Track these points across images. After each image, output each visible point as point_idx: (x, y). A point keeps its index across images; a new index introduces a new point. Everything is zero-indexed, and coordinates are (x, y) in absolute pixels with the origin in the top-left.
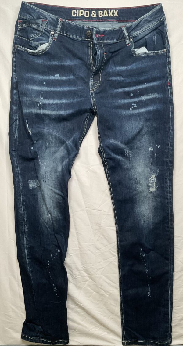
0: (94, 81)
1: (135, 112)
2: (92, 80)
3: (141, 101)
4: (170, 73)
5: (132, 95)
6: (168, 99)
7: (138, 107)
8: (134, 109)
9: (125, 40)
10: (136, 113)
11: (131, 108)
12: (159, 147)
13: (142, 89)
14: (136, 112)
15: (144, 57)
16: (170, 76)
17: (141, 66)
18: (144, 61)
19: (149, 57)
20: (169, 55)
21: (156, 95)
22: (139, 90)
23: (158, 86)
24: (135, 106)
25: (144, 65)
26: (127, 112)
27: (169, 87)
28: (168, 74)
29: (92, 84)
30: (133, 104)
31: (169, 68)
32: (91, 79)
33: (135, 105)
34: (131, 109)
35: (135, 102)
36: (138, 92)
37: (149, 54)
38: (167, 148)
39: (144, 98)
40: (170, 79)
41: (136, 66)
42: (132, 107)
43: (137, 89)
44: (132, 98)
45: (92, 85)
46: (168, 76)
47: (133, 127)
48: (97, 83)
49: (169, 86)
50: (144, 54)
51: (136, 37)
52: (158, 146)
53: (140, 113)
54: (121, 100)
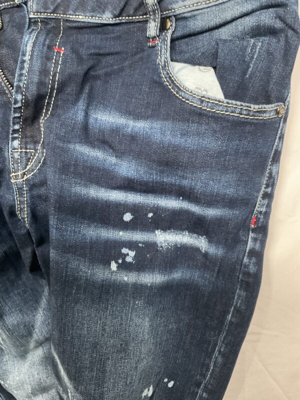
1: (126, 279)
3: (152, 246)
4: (269, 190)
5: (128, 217)
6: (238, 267)
7: (139, 266)
8: (125, 267)
9: (146, 21)
10: (126, 285)
11: (117, 262)
12: (171, 384)
13: (165, 210)
14: (129, 278)
15: (200, 114)
16: (266, 202)
17: (178, 140)
18: (194, 127)
19: (216, 118)
20: (283, 133)
21: (201, 243)
22: (156, 210)
23: (219, 222)
24: (129, 259)
26: (100, 274)
27: (251, 235)
28: (262, 192)
30: (125, 251)
31: (271, 174)
33: (131, 255)
34: (114, 266)
35: (131, 245)
36: (150, 215)
37: (219, 111)
38: (193, 391)
39: (165, 239)
40: (264, 210)
41: (163, 133)
42: (120, 261)
43: (148, 206)
44: (126, 226)
46: (260, 198)
47: (104, 330)
49: (254, 230)
50: (202, 101)
51: (185, 18)
52: (169, 382)
53: (142, 285)
54: (89, 226)
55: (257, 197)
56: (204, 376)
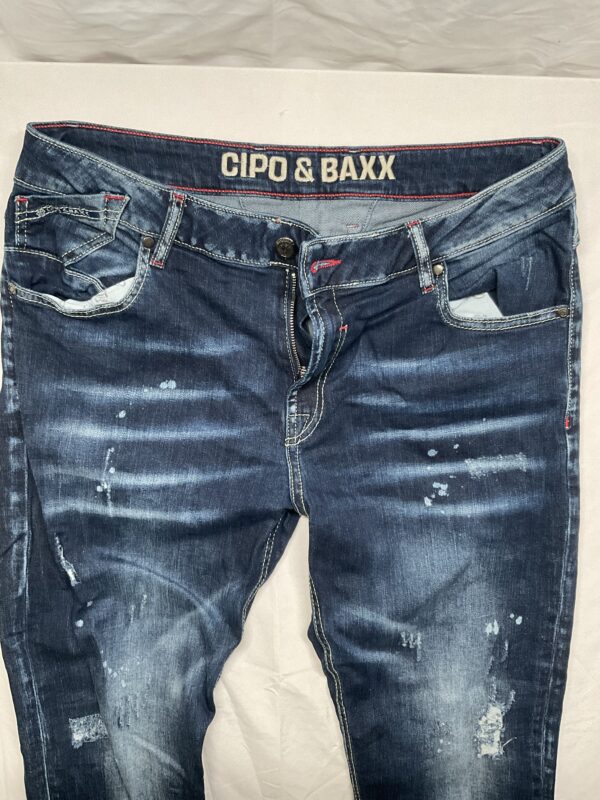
0: (300, 410)
1: (443, 512)
2: (294, 408)
3: (464, 477)
4: (576, 388)
5: (432, 453)
6: (564, 474)
7: (453, 499)
8: (439, 501)
9: (416, 273)
10: (444, 518)
11: (430, 498)
12: (519, 621)
13: (471, 437)
14: (447, 511)
15: (486, 336)
16: (575, 400)
17: (471, 365)
18: (483, 349)
19: (502, 335)
20: (577, 330)
21: (520, 462)
22: (461, 440)
23: (529, 431)
24: (442, 493)
25: (484, 363)
26: (414, 510)
27: (568, 437)
28: (569, 392)
29: (293, 420)
30: (436, 485)
31: (573, 372)
32: (291, 404)
33: (443, 489)
34: (428, 502)
35: (442, 478)
36: (456, 446)
37: (504, 327)
38: (548, 628)
39: (475, 467)
40: (574, 408)
41: (455, 363)
42: (433, 496)
43: (452, 437)
44: (433, 460)
45: (292, 426)
46: (569, 399)
47: (433, 565)
48: (311, 414)
49: (569, 432)
50: (485, 324)
51: (458, 261)
52: (516, 618)
53: (461, 518)
54: (394, 466)
55: (566, 398)
56: (557, 607)
